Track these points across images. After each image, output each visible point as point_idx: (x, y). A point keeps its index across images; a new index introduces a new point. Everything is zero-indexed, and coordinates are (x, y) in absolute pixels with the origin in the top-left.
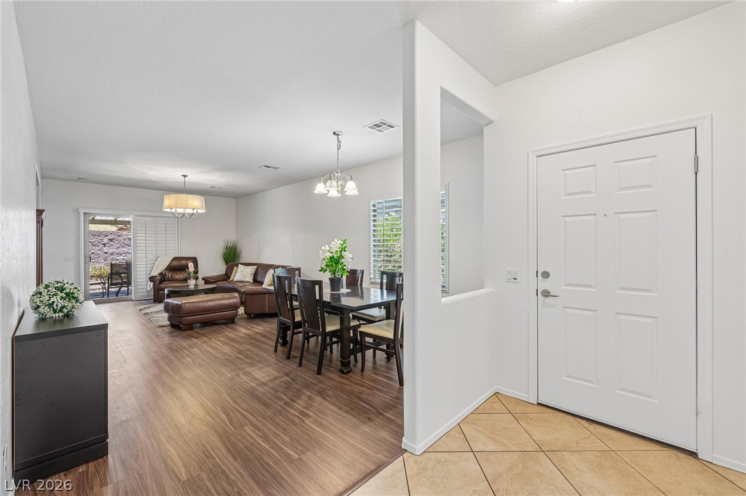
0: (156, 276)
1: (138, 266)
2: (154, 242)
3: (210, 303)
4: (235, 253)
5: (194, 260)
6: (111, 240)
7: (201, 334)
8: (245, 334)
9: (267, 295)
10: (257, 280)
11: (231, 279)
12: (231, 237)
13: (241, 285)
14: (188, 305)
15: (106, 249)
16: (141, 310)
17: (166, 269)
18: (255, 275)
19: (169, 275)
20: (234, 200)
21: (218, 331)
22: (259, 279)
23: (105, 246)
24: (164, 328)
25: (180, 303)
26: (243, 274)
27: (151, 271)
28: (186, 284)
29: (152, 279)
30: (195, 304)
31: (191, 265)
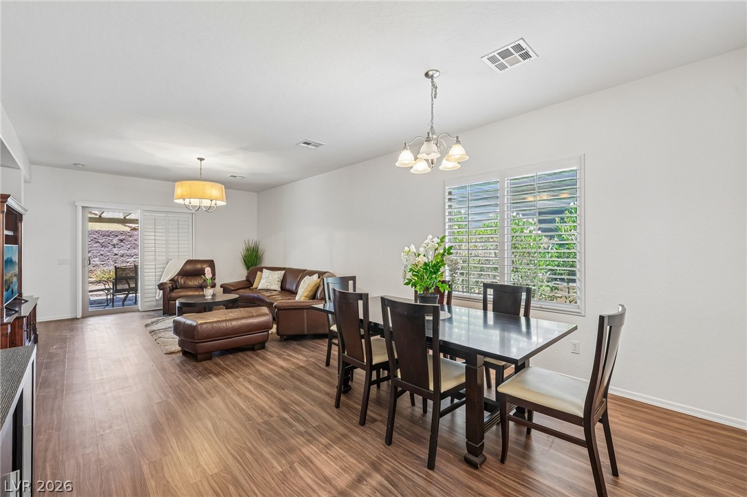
0: (166, 283)
1: (146, 271)
2: (164, 242)
3: (234, 323)
4: (256, 256)
5: (211, 263)
6: (121, 241)
7: (223, 368)
8: (282, 367)
9: (305, 311)
10: (286, 289)
11: (254, 286)
12: (252, 237)
13: (267, 294)
14: (205, 326)
15: (115, 251)
16: (147, 326)
17: (178, 274)
18: (283, 282)
20: (256, 194)
21: (245, 362)
22: (288, 286)
23: (115, 247)
24: (174, 356)
25: (195, 324)
26: (268, 281)
27: (161, 276)
28: (201, 293)
29: (161, 286)
30: (215, 325)
31: (208, 270)
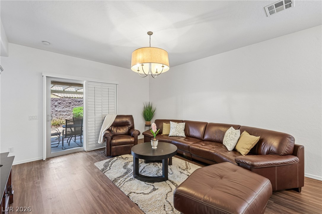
2: (100, 103)
5: (131, 117)
12: (147, 100)
17: (112, 126)
19: (114, 130)
